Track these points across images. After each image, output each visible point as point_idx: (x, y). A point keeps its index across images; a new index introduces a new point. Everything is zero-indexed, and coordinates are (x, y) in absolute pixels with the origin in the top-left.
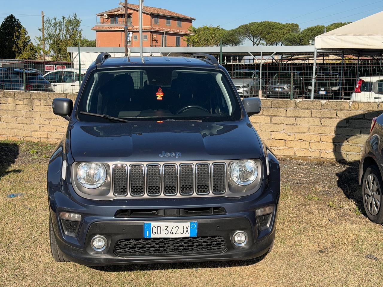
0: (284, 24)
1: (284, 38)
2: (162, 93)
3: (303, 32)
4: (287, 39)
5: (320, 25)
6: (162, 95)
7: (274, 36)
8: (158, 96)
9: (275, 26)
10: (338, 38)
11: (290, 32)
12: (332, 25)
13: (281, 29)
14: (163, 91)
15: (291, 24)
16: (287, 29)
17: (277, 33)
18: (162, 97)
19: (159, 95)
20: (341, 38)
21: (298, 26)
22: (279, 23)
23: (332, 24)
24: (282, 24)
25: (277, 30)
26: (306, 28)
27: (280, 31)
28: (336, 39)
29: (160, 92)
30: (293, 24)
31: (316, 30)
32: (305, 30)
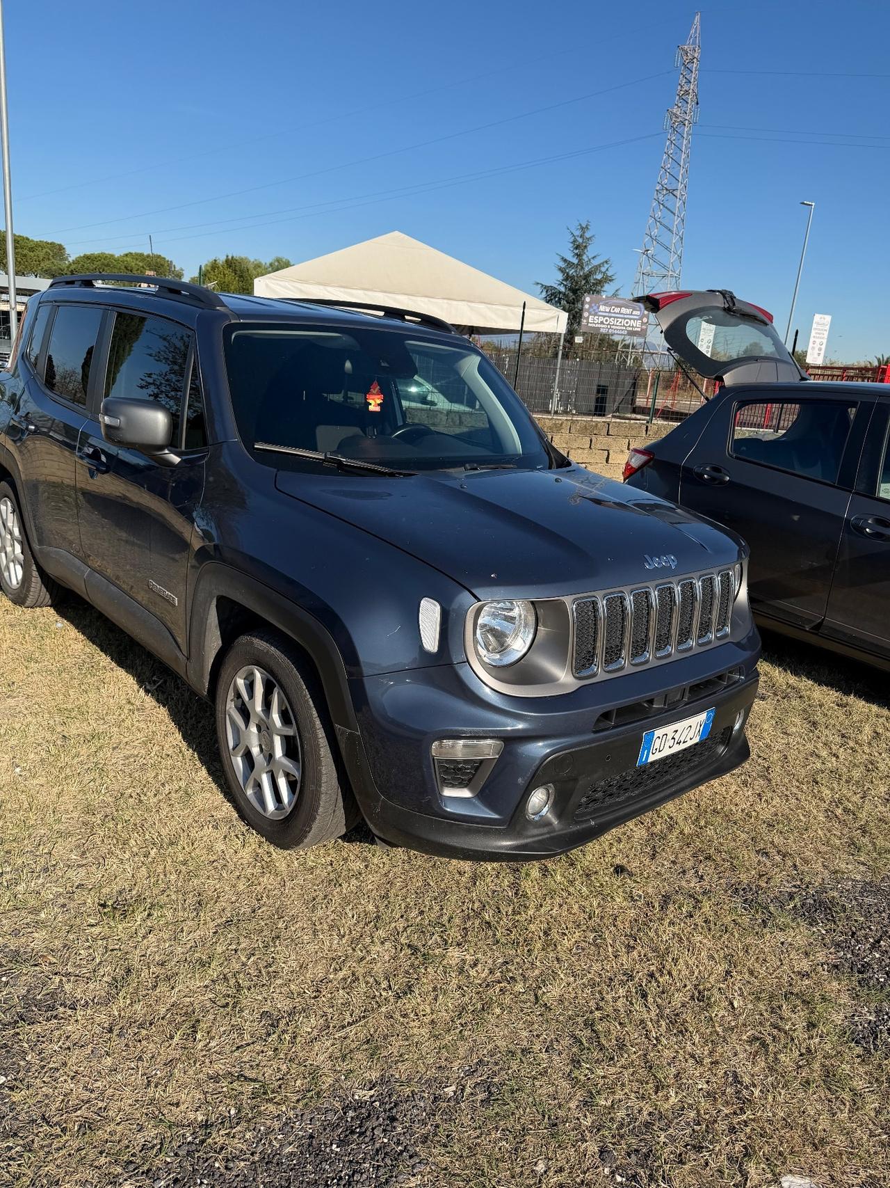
0: (37, 242)
1: (40, 268)
2: (379, 396)
3: (76, 262)
4: (46, 271)
5: (107, 253)
6: (379, 401)
7: (20, 262)
8: (371, 401)
9: (20, 243)
10: (294, 287)
11: (51, 258)
12: (126, 255)
13: (32, 250)
14: (382, 392)
15: (51, 244)
16: (44, 251)
17: (25, 256)
18: (379, 405)
19: (373, 399)
20: (300, 287)
21: (64, 249)
22: (28, 239)
23: (126, 252)
24: (33, 241)
25: (25, 252)
26: (82, 255)
27: (32, 254)
28: (292, 288)
29: (375, 392)
30: (54, 244)
31: (100, 260)
32: (80, 257)
